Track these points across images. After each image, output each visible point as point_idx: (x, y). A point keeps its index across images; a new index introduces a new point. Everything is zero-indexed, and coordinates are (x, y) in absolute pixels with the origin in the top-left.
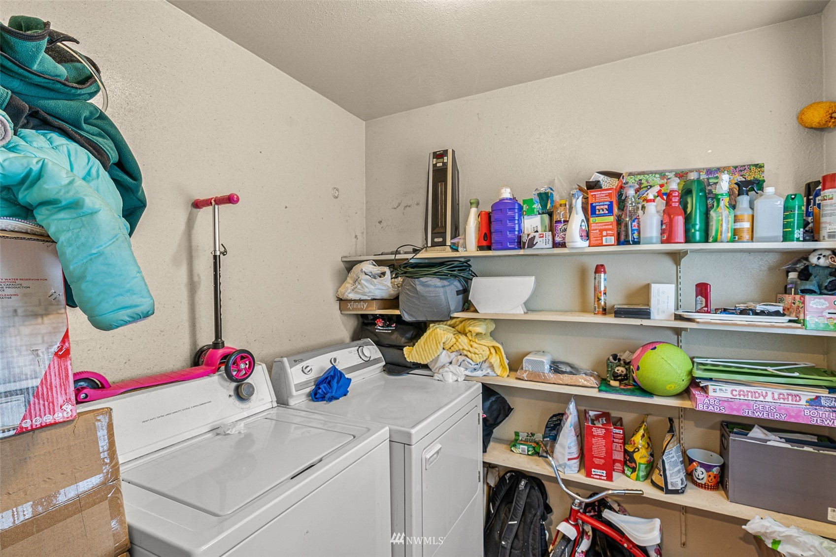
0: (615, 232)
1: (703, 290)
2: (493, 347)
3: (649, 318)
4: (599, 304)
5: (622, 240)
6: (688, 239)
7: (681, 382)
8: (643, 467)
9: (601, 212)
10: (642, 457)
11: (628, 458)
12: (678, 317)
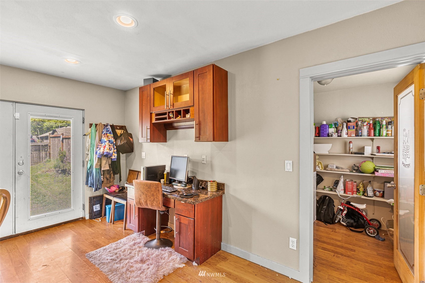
0: (355, 133)
1: (378, 148)
2: (319, 162)
3: (364, 155)
4: (350, 151)
5: (357, 135)
6: (374, 136)
7: (372, 170)
8: (362, 192)
9: (351, 128)
10: (361, 189)
11: (358, 190)
12: (372, 155)
